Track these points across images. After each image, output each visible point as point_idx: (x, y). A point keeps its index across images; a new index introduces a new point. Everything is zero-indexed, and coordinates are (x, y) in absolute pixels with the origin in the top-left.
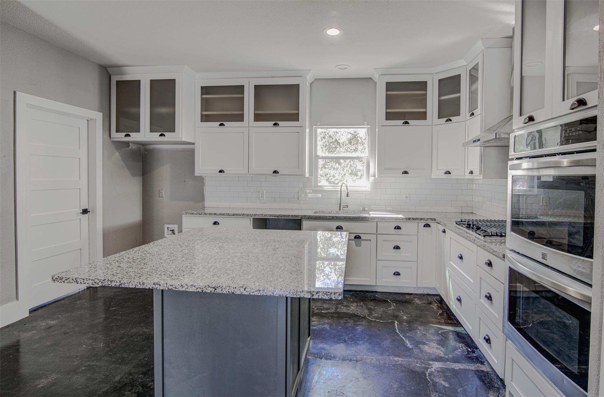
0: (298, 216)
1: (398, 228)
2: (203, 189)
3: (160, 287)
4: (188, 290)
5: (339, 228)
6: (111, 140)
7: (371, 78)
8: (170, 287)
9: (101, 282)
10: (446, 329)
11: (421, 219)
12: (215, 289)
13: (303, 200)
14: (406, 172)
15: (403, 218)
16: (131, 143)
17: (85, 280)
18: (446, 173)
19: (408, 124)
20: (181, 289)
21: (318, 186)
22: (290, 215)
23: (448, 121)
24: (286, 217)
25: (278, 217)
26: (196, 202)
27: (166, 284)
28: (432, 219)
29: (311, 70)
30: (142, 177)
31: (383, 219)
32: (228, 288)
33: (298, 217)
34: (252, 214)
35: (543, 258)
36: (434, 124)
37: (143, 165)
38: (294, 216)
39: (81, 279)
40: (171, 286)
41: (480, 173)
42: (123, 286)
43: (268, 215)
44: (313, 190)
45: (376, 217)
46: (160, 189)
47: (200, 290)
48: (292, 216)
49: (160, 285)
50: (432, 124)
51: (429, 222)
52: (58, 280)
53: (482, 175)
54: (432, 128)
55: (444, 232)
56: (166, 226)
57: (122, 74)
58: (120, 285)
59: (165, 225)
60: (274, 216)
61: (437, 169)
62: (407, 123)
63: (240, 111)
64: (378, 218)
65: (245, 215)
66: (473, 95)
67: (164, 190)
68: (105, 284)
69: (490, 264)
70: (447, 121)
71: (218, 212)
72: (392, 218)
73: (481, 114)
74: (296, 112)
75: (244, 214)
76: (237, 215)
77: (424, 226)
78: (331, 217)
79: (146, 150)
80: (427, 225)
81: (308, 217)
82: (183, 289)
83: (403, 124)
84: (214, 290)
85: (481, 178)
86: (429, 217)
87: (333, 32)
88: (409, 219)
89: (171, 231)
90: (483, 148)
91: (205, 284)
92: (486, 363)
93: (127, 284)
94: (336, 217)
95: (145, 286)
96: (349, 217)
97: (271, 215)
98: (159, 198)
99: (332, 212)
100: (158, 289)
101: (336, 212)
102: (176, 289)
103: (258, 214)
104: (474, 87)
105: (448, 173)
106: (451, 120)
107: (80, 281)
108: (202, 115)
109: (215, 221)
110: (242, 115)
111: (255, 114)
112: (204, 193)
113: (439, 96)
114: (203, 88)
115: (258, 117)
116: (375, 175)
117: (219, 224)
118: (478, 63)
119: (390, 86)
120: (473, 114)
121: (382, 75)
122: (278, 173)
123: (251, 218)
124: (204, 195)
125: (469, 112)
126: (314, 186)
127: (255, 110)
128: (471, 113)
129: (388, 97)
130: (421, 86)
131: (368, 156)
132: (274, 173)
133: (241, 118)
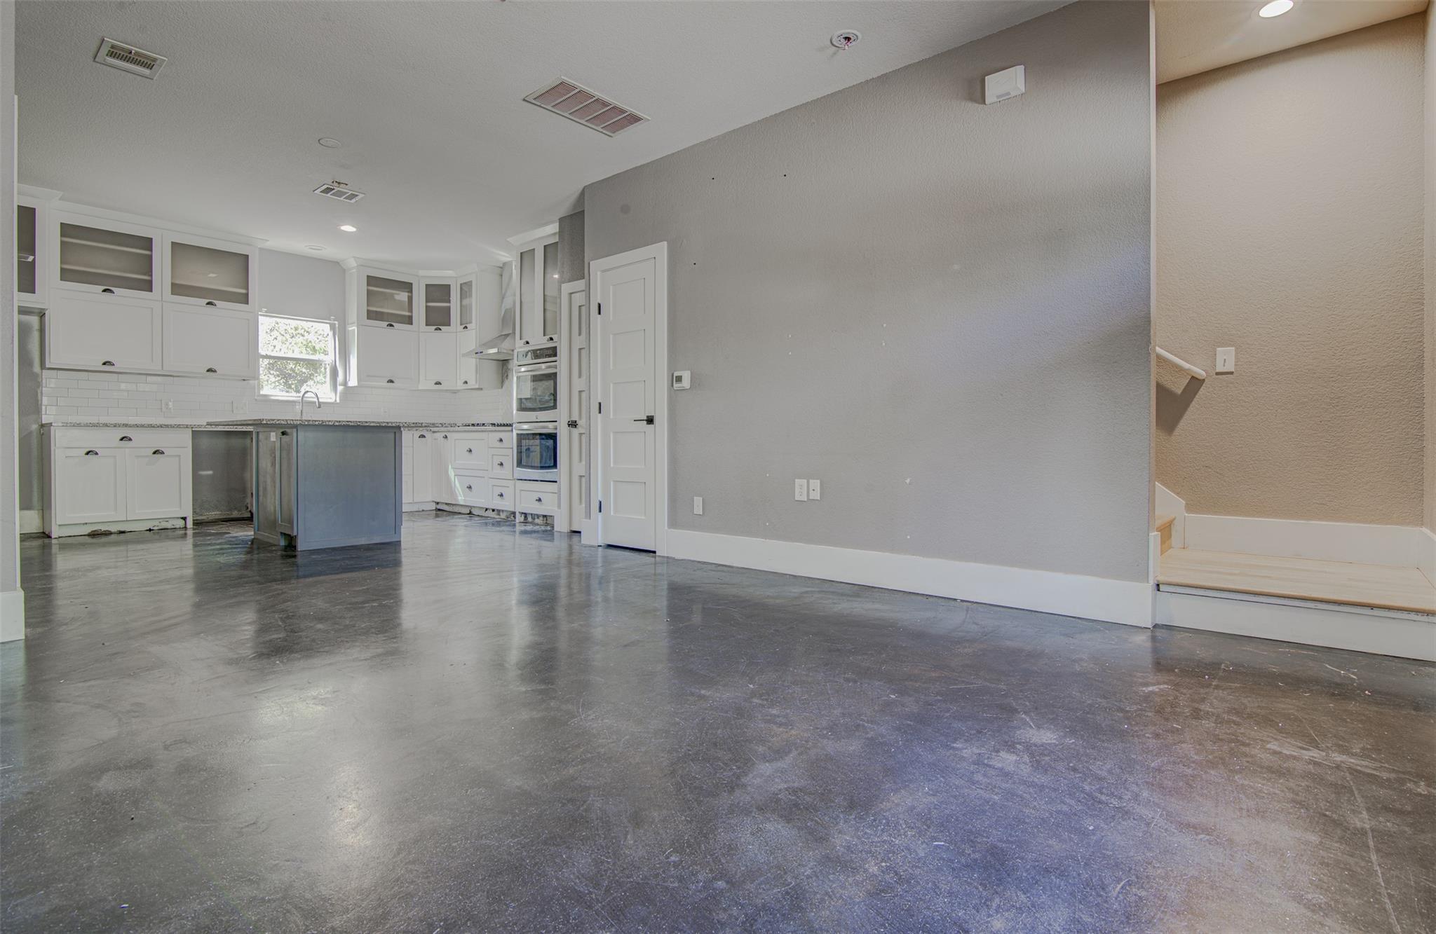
7: (338, 263)
13: (240, 414)
14: (391, 381)
18: (436, 384)
19: (393, 328)
21: (260, 395)
23: (438, 329)
29: (268, 240)
34: (194, 425)
35: (536, 418)
36: (420, 331)
41: (477, 383)
44: (259, 399)
50: (418, 331)
51: (425, 433)
53: (479, 384)
54: (418, 335)
55: (446, 437)
61: (425, 379)
62: (391, 325)
63: (144, 274)
65: (181, 426)
66: (464, 310)
70: (436, 329)
73: (477, 329)
74: (244, 291)
75: (179, 425)
77: (419, 437)
80: (422, 436)
83: (387, 326)
85: (477, 387)
87: (348, 228)
90: (479, 361)
103: (202, 424)
104: (465, 302)
105: (438, 383)
106: (440, 329)
108: (62, 270)
109: (123, 436)
110: (150, 282)
111: (173, 284)
112: (39, 398)
113: (427, 302)
114: (64, 226)
115: (177, 289)
116: (345, 383)
117: (130, 439)
118: (471, 282)
119: (371, 280)
120: (466, 327)
121: (362, 266)
122: (215, 371)
123: (190, 430)
124: (40, 402)
125: (461, 325)
126: (256, 394)
127: (172, 277)
128: (464, 326)
129: (369, 293)
130: (408, 287)
131: (334, 360)
132: (208, 371)
133: (148, 286)
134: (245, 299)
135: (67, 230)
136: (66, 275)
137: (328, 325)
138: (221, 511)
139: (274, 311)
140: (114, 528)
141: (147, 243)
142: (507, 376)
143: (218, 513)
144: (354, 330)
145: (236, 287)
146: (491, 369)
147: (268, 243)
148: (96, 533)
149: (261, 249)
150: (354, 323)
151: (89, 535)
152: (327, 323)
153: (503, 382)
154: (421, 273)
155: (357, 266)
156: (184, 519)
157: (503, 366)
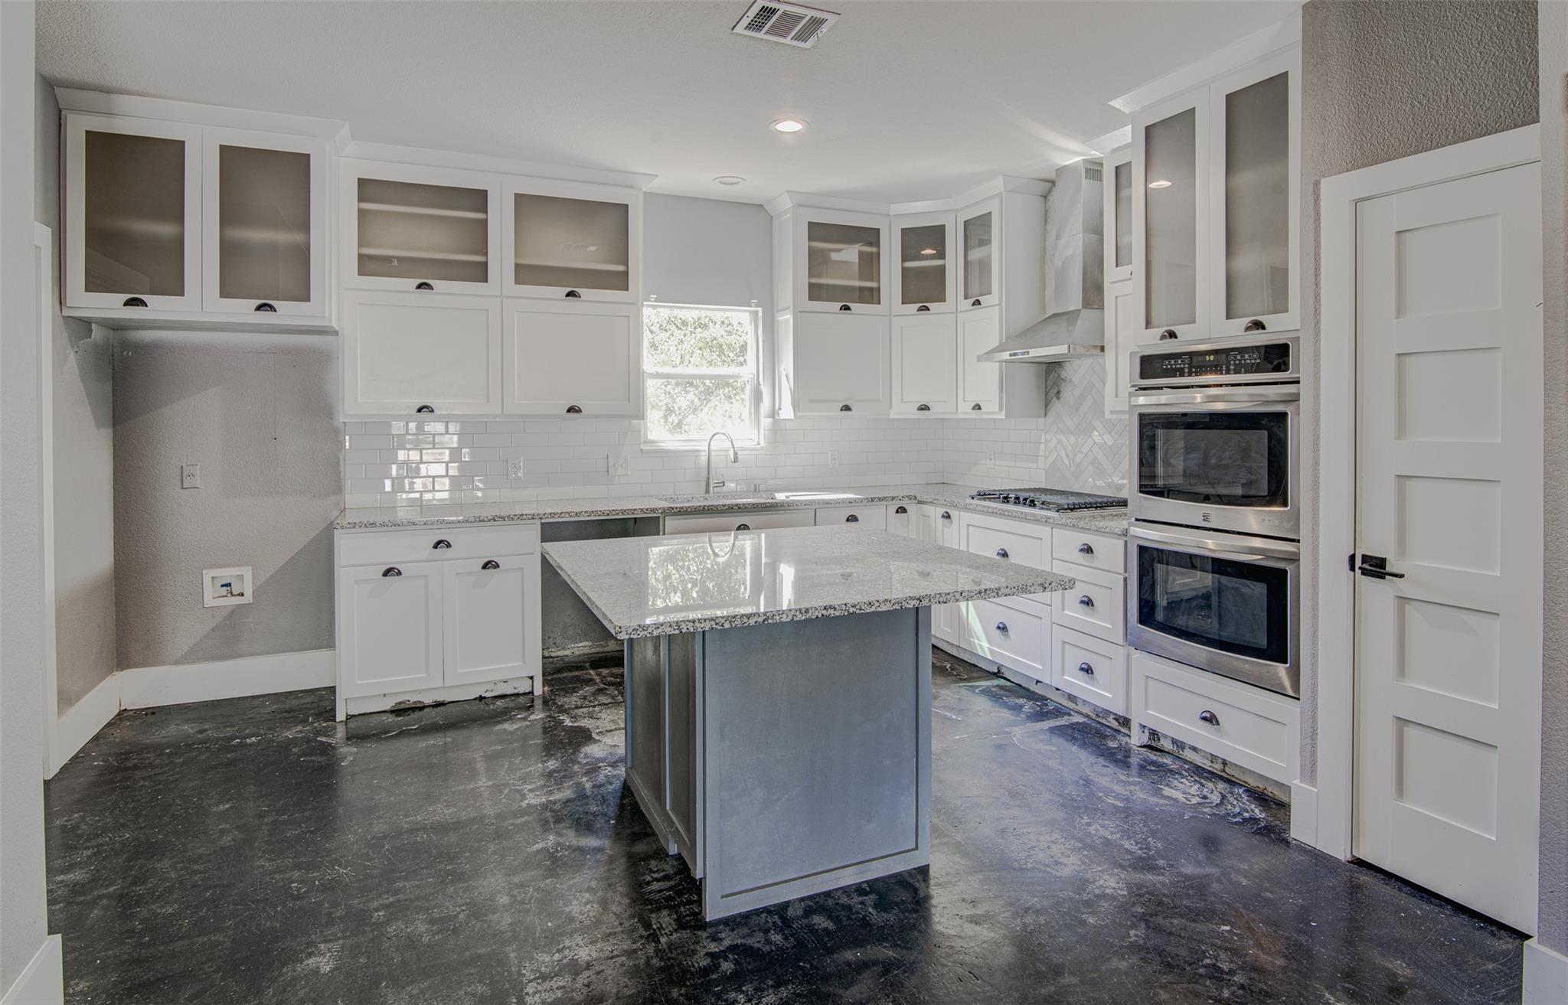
0: (656, 509)
1: (852, 519)
2: (338, 458)
3: (835, 612)
4: (880, 610)
5: (743, 527)
6: (63, 314)
7: (762, 206)
8: (852, 610)
9: (728, 622)
10: (982, 686)
11: (893, 498)
12: (921, 601)
13: (619, 476)
14: (847, 408)
15: (862, 499)
16: (95, 323)
17: (696, 624)
18: (923, 411)
19: (849, 312)
20: (870, 610)
21: (647, 442)
22: (638, 508)
23: (922, 310)
24: (628, 514)
25: (608, 515)
26: (314, 496)
27: (846, 605)
28: (909, 497)
29: (657, 176)
30: (110, 430)
31: (827, 503)
32: (938, 596)
33: (655, 512)
34: (543, 513)
35: (1204, 520)
36: (893, 314)
37: (113, 390)
38: (647, 510)
39: (687, 623)
40: (853, 607)
41: (1001, 409)
42: (770, 621)
43: (583, 513)
44: (642, 450)
45: (814, 501)
46: (184, 465)
47: (897, 607)
48: (642, 510)
49: (835, 609)
50: (890, 313)
51: (905, 504)
52: (638, 632)
53: (1004, 411)
54: (890, 321)
55: (947, 516)
56: (208, 575)
57: (110, 114)
58: (764, 621)
59: (204, 572)
60: (599, 513)
61: (902, 402)
62: (847, 308)
63: (476, 253)
64: (819, 502)
65: (525, 517)
66: (973, 270)
67: (198, 467)
68: (736, 623)
69: (1088, 550)
70: (920, 309)
71: (379, 520)
72: (843, 501)
73: (1000, 305)
74: (621, 268)
75: (522, 515)
76: (503, 518)
77: (897, 512)
78: (727, 507)
79: (126, 345)
80: (902, 510)
81: (678, 509)
82: (873, 609)
83: (841, 309)
84: (918, 602)
85: (1003, 415)
86: (905, 495)
87: (789, 126)
88: (872, 500)
89: (225, 588)
90: (1006, 366)
91: (905, 596)
92: (1072, 713)
93: (777, 618)
94: (737, 505)
95: (810, 614)
96: (764, 504)
97: (593, 512)
98: (181, 490)
99: (695, 499)
100: (832, 615)
101: (702, 499)
102: (862, 611)
103: (560, 512)
105: (924, 408)
106: (927, 309)
107: (687, 625)
108: (361, 257)
109: (438, 539)
110: (484, 266)
111: (517, 266)
112: (342, 469)
113: (903, 260)
114: (362, 183)
115: (525, 273)
116: (773, 413)
117: (449, 545)
118: (989, 214)
119: (817, 231)
120: (977, 303)
121: (800, 206)
122: (579, 411)
123: (538, 523)
124: (342, 474)
125: (966, 298)
126: (642, 440)
127: (516, 256)
128: (973, 300)
129: (812, 253)
130: (870, 236)
131: (755, 373)
132: (569, 411)
133: (480, 273)
134: (621, 280)
135: (367, 188)
136: (368, 265)
137: (747, 314)
138: (592, 641)
139: (666, 297)
140: (428, 700)
141: (478, 199)
142: (1058, 392)
143: (587, 643)
144: (787, 320)
145: (606, 262)
146: (1027, 382)
147: (656, 181)
148: (403, 706)
149: (645, 193)
150: (788, 308)
151: (392, 712)
152: (746, 311)
153: (1047, 404)
154: (896, 209)
155: (793, 206)
156: (532, 678)
157: (1048, 373)
